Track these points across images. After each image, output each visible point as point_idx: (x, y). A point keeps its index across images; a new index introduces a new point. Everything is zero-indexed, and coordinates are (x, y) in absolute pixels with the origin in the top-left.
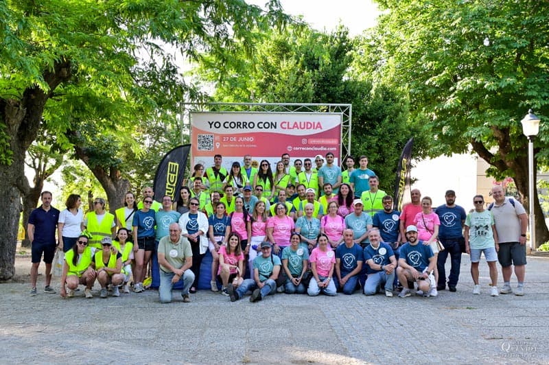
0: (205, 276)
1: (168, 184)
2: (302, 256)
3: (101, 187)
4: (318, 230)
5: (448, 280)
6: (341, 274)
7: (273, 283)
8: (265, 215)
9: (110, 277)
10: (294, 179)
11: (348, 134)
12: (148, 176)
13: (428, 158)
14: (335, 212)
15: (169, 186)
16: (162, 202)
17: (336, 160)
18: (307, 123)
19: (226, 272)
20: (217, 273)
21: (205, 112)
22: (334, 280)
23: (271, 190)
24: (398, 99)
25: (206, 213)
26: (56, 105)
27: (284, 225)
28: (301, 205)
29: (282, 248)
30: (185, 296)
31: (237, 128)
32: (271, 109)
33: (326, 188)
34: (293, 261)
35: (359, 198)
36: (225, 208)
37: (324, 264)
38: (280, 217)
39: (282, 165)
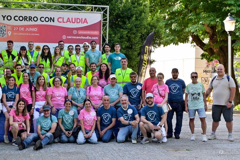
2: (73, 116)
4: (84, 96)
5: (174, 131)
6: (101, 128)
7: (51, 136)
8: (45, 86)
10: (67, 59)
11: (106, 28)
13: (162, 46)
14: (96, 83)
17: (98, 46)
18: (77, 19)
19: (15, 129)
20: (9, 129)
22: (95, 132)
23: (51, 68)
24: (142, 4)
27: (60, 93)
28: (73, 78)
29: (58, 110)
31: (25, 21)
32: (50, 7)
33: (92, 66)
34: (66, 119)
35: (114, 74)
36: (15, 80)
37: (88, 121)
38: (57, 87)
39: (58, 49)
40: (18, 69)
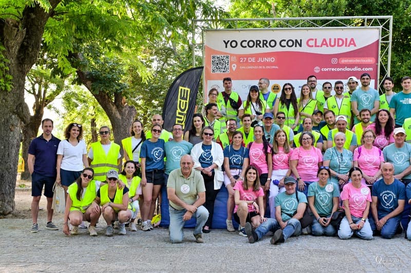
0: (219, 213)
1: (179, 111)
2: (332, 193)
3: (105, 115)
4: (351, 164)
6: (378, 215)
7: (297, 224)
8: (288, 146)
9: (116, 213)
10: (322, 104)
11: (387, 52)
12: (155, 102)
14: (371, 143)
15: (179, 113)
16: (171, 131)
17: (372, 82)
18: (339, 39)
19: (243, 210)
20: (233, 211)
21: (220, 30)
22: (369, 221)
23: (295, 118)
25: (220, 143)
26: (58, 25)
27: (310, 157)
28: (330, 134)
29: (308, 184)
30: (197, 236)
31: (257, 47)
32: (296, 24)
33: (364, 115)
34: (321, 198)
35: (401, 126)
37: (357, 202)
38: (306, 148)
39: (307, 89)
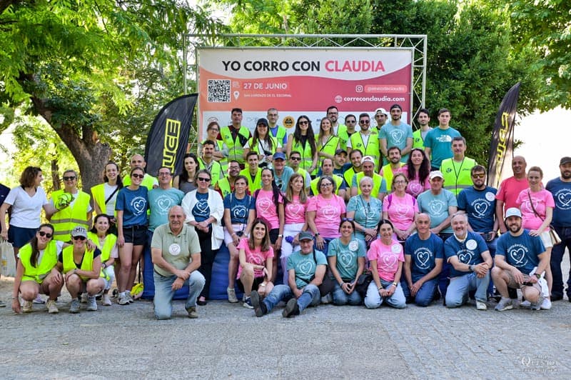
0: (219, 279)
1: (166, 150)
2: (357, 252)
3: (71, 155)
4: (379, 215)
5: (566, 286)
6: (413, 278)
7: (315, 291)
8: (304, 194)
9: (84, 282)
10: (344, 142)
11: (421, 79)
12: (137, 139)
13: (537, 111)
14: (403, 189)
15: (167, 153)
16: (157, 176)
17: (404, 115)
18: (364, 62)
19: (248, 275)
20: (236, 277)
21: (218, 48)
22: (402, 285)
23: (313, 159)
24: (494, 27)
25: (220, 191)
26: (4, 37)
27: (331, 207)
28: (355, 178)
29: (328, 241)
30: (190, 309)
31: (264, 70)
32: (312, 42)
33: (392, 154)
34: (344, 258)
35: (438, 169)
36: (247, 184)
37: (387, 262)
38: (325, 196)
39: (327, 123)
40: (250, 162)
